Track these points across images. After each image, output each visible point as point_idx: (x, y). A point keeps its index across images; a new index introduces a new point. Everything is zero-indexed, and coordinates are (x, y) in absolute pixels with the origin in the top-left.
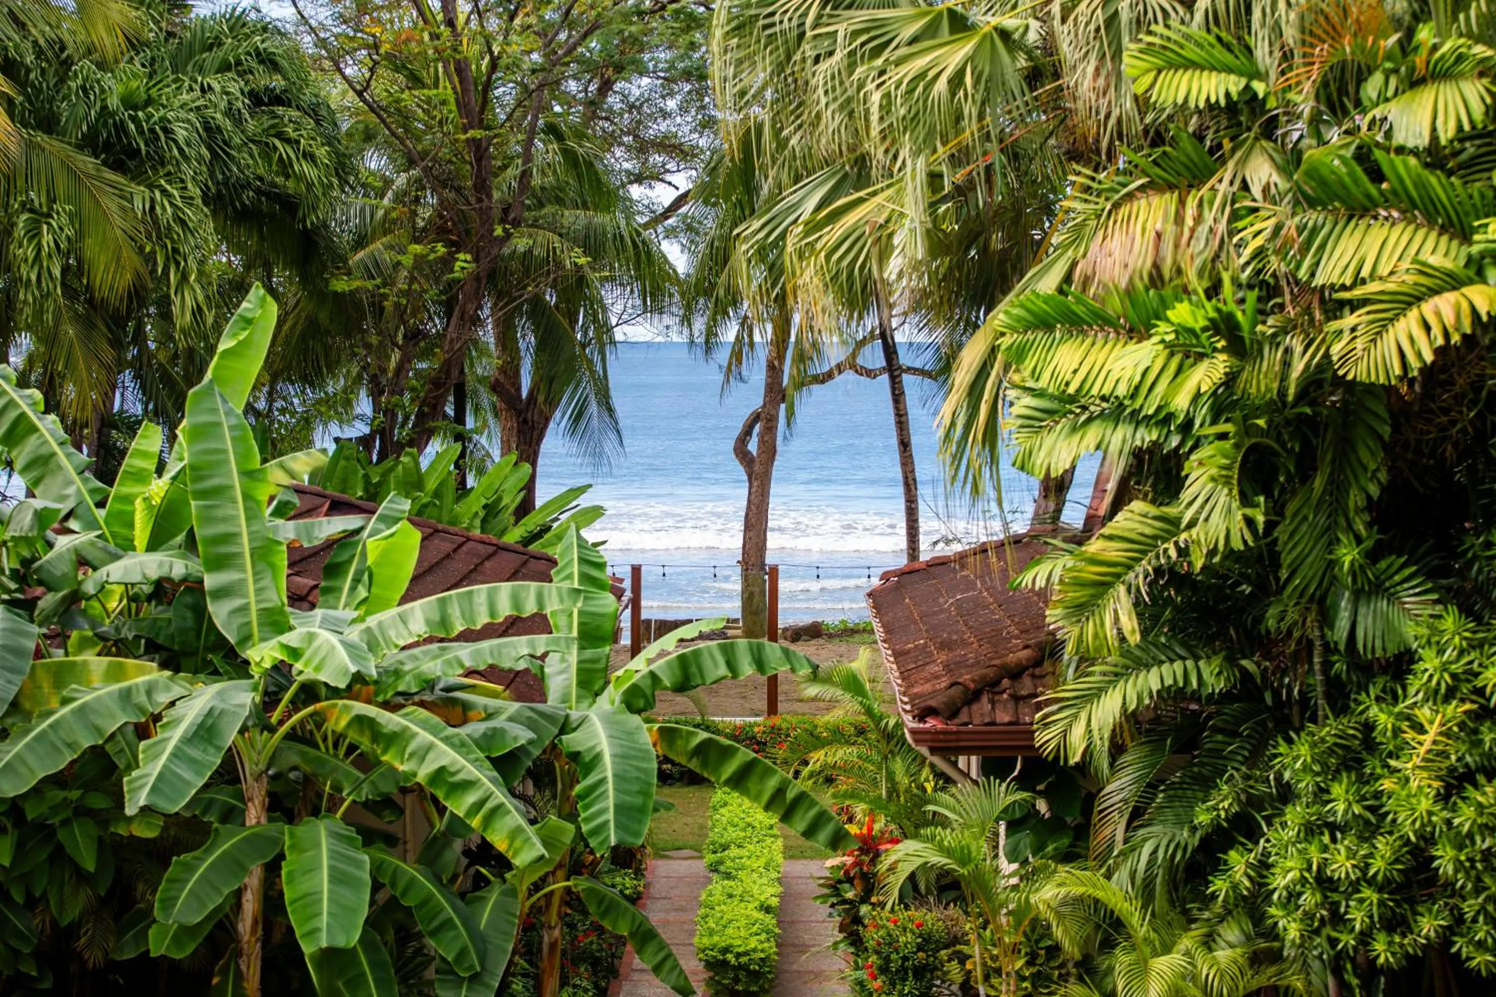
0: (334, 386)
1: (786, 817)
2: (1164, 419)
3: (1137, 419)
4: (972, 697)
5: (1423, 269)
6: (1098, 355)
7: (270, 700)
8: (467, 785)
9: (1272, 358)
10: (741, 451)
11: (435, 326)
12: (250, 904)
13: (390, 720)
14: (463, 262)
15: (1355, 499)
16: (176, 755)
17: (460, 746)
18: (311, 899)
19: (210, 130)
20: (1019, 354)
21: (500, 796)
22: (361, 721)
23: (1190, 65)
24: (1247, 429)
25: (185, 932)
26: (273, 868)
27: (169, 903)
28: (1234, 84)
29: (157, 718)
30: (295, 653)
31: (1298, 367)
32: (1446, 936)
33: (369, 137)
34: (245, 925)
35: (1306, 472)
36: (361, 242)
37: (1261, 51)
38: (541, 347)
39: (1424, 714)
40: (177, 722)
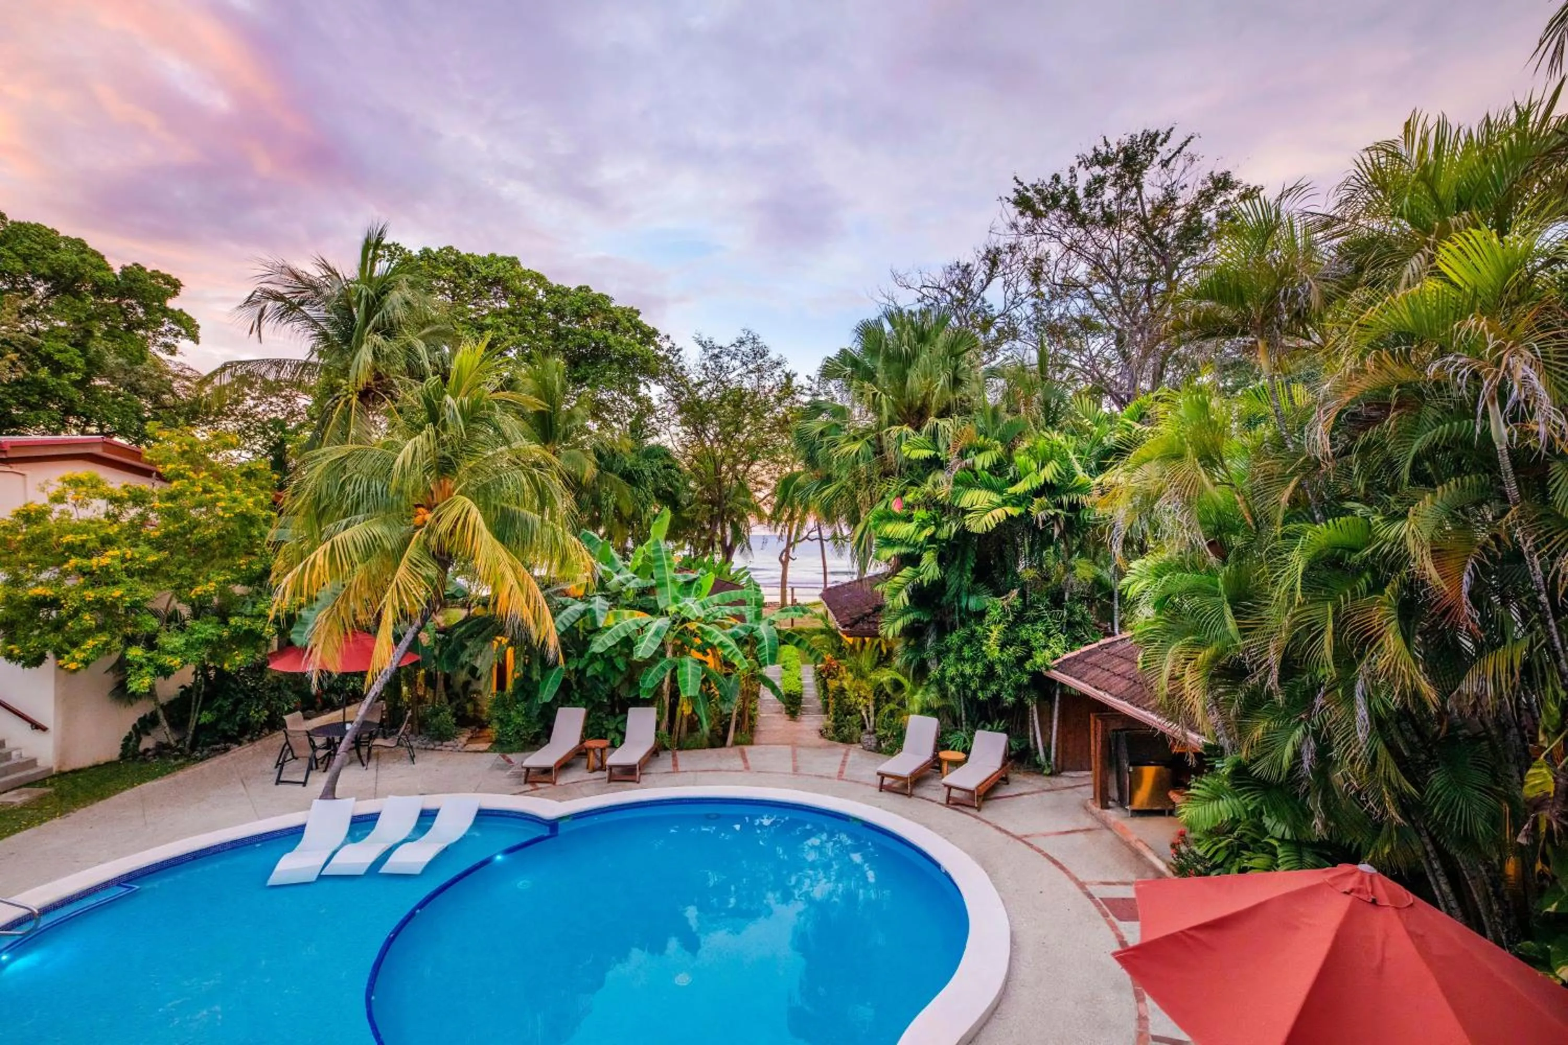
0: (681, 542)
1: (810, 654)
2: (915, 545)
3: (908, 545)
4: (857, 622)
5: (990, 502)
6: (897, 527)
7: (674, 622)
8: (729, 646)
9: (946, 528)
10: (780, 559)
11: (708, 526)
12: (667, 680)
13: (707, 628)
14: (716, 509)
15: (968, 567)
16: (650, 640)
17: (725, 635)
18: (686, 681)
19: (653, 473)
20: (875, 527)
21: (737, 650)
22: (699, 628)
23: (920, 448)
24: (941, 546)
25: (649, 690)
26: (675, 670)
27: (644, 681)
28: (932, 453)
29: (642, 629)
30: (681, 609)
31: (954, 530)
32: (999, 692)
33: (691, 477)
34: (665, 687)
35: (954, 558)
36: (689, 505)
37: (940, 444)
38: (733, 533)
39: (992, 627)
40: (648, 630)
